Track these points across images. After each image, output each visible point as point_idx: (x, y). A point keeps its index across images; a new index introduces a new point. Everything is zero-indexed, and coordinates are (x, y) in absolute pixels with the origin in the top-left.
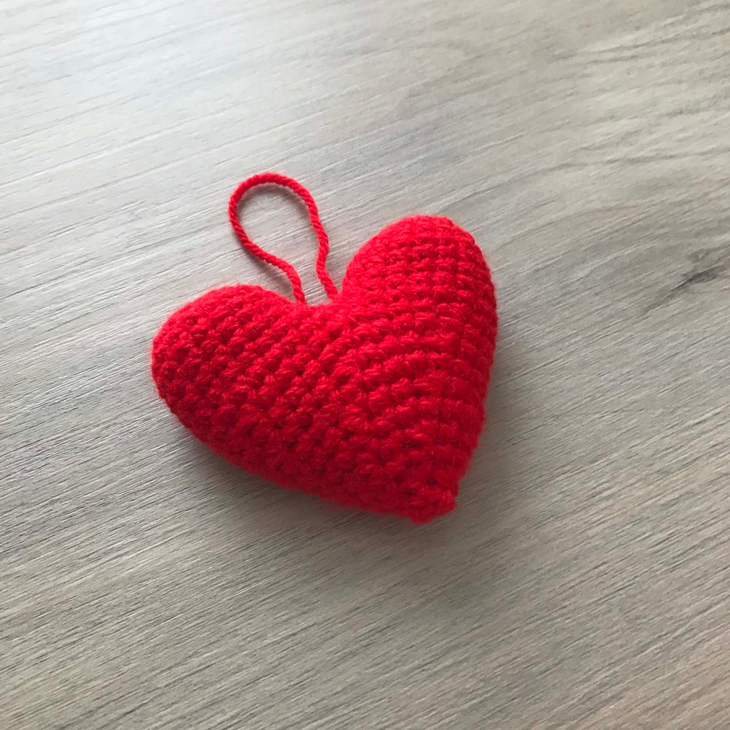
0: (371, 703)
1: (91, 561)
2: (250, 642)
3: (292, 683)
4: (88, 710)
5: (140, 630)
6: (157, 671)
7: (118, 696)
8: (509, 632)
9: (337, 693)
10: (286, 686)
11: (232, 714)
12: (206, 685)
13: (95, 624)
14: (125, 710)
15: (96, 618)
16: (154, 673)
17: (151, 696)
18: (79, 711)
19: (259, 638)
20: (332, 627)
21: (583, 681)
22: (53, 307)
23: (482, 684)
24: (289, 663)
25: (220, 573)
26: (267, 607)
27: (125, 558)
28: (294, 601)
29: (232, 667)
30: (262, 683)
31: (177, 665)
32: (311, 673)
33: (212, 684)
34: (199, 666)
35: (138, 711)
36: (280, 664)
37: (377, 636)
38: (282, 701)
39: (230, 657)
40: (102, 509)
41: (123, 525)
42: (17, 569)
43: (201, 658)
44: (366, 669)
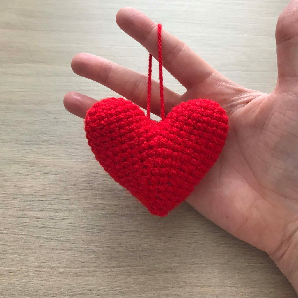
0: (104, 233)
1: (54, 156)
2: (82, 199)
3: (86, 216)
4: (32, 194)
5: (56, 181)
6: (54, 194)
7: (41, 195)
8: (155, 236)
9: (97, 225)
10: (84, 216)
11: (66, 215)
12: (64, 204)
13: (45, 173)
14: (40, 199)
15: (46, 172)
16: (53, 194)
17: (49, 199)
18: (30, 193)
19: (85, 199)
20: (106, 207)
21: (169, 263)
22: (82, 84)
23: (138, 246)
24: (89, 210)
25: (85, 177)
26: (92, 192)
27: (63, 160)
28: (100, 194)
29: (73, 203)
30: (79, 211)
31: (60, 195)
32: (93, 216)
33: (66, 205)
34: (65, 198)
35: (43, 201)
36: (86, 209)
37: (117, 216)
38: (81, 219)
39: (75, 200)
40: (64, 144)
41: (67, 151)
42: (35, 149)
43: (67, 196)
44: (109, 223)
